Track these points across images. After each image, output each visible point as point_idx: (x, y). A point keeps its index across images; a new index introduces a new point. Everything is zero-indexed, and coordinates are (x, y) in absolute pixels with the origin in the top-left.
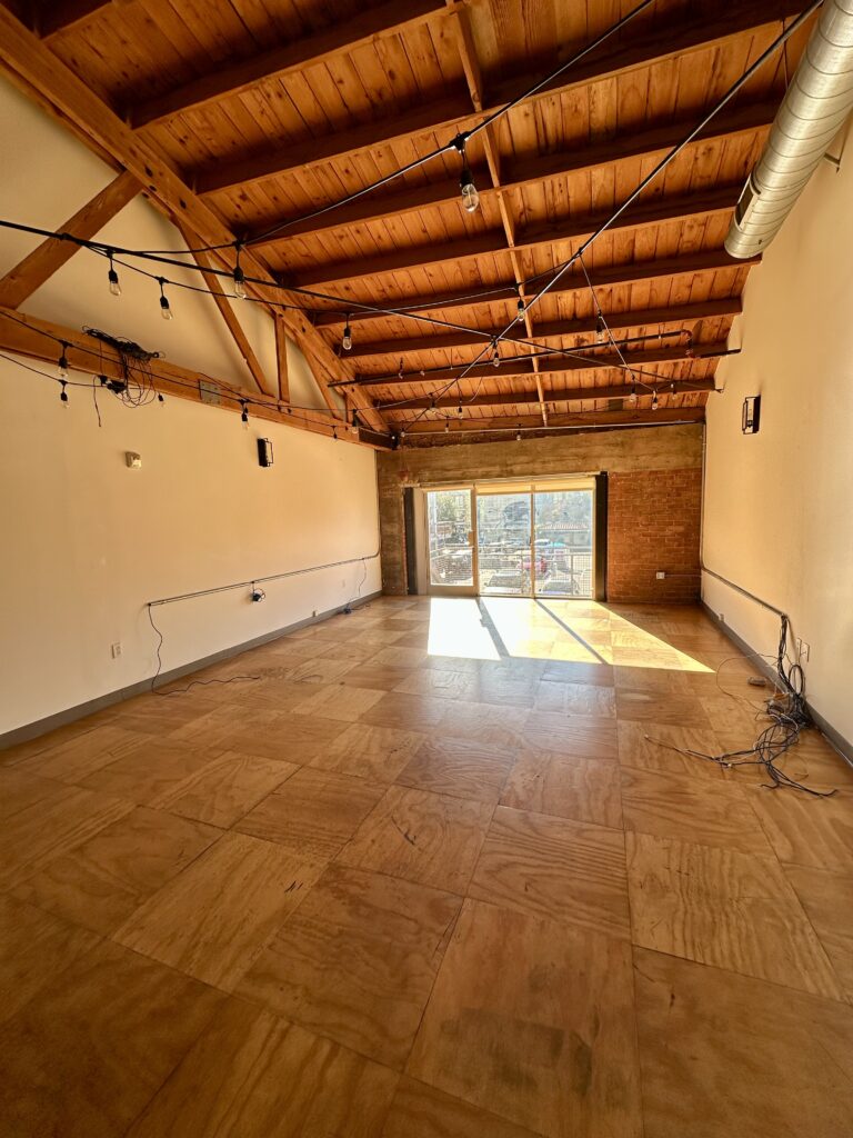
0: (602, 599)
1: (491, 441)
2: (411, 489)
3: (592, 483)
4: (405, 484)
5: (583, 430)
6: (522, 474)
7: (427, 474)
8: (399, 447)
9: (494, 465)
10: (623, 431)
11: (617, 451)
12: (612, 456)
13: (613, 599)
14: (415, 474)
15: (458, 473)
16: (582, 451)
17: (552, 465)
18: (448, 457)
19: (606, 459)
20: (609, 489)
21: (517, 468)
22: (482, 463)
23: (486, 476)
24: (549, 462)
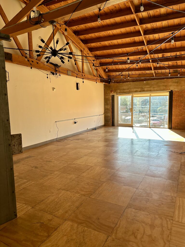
0: (170, 128)
1: (138, 81)
2: (114, 95)
3: (168, 94)
4: (112, 94)
5: (166, 78)
6: (147, 91)
7: (119, 91)
8: (111, 83)
9: (139, 88)
10: (178, 79)
11: (176, 84)
12: (174, 86)
13: (174, 128)
14: (115, 91)
15: (128, 91)
16: (165, 84)
17: (156, 88)
18: (125, 86)
19: (172, 87)
20: (173, 95)
21: (146, 89)
22: (135, 88)
23: (136, 91)
24: (155, 87)
